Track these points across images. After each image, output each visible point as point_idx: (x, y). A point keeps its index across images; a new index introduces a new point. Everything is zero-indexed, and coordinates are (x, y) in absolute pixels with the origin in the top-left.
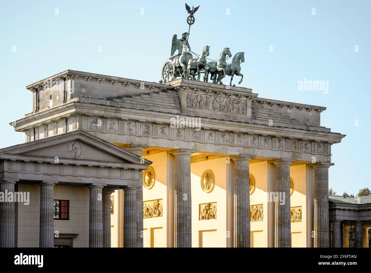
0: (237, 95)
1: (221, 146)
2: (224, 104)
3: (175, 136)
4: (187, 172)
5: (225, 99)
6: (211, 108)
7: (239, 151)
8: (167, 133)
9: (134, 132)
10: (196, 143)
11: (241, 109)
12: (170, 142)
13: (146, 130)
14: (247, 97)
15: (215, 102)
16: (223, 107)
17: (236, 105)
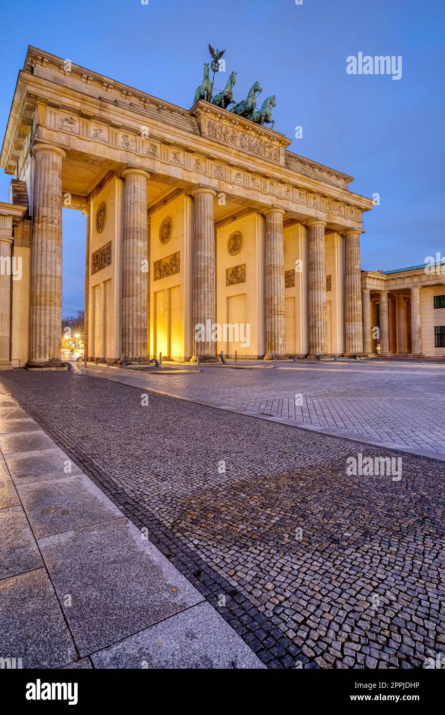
0: (269, 137)
1: (252, 191)
2: (254, 143)
3: (192, 167)
4: (209, 214)
5: (256, 139)
6: (238, 144)
7: (272, 201)
8: (182, 161)
9: (134, 148)
10: (221, 181)
11: (273, 155)
12: (186, 173)
13: (151, 150)
14: (280, 142)
15: (244, 139)
16: (253, 148)
17: (267, 149)
